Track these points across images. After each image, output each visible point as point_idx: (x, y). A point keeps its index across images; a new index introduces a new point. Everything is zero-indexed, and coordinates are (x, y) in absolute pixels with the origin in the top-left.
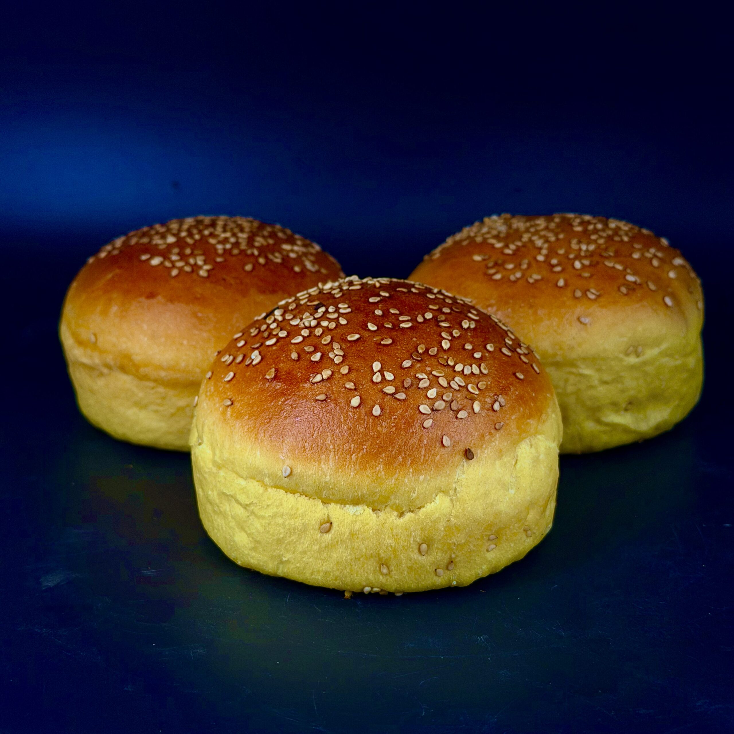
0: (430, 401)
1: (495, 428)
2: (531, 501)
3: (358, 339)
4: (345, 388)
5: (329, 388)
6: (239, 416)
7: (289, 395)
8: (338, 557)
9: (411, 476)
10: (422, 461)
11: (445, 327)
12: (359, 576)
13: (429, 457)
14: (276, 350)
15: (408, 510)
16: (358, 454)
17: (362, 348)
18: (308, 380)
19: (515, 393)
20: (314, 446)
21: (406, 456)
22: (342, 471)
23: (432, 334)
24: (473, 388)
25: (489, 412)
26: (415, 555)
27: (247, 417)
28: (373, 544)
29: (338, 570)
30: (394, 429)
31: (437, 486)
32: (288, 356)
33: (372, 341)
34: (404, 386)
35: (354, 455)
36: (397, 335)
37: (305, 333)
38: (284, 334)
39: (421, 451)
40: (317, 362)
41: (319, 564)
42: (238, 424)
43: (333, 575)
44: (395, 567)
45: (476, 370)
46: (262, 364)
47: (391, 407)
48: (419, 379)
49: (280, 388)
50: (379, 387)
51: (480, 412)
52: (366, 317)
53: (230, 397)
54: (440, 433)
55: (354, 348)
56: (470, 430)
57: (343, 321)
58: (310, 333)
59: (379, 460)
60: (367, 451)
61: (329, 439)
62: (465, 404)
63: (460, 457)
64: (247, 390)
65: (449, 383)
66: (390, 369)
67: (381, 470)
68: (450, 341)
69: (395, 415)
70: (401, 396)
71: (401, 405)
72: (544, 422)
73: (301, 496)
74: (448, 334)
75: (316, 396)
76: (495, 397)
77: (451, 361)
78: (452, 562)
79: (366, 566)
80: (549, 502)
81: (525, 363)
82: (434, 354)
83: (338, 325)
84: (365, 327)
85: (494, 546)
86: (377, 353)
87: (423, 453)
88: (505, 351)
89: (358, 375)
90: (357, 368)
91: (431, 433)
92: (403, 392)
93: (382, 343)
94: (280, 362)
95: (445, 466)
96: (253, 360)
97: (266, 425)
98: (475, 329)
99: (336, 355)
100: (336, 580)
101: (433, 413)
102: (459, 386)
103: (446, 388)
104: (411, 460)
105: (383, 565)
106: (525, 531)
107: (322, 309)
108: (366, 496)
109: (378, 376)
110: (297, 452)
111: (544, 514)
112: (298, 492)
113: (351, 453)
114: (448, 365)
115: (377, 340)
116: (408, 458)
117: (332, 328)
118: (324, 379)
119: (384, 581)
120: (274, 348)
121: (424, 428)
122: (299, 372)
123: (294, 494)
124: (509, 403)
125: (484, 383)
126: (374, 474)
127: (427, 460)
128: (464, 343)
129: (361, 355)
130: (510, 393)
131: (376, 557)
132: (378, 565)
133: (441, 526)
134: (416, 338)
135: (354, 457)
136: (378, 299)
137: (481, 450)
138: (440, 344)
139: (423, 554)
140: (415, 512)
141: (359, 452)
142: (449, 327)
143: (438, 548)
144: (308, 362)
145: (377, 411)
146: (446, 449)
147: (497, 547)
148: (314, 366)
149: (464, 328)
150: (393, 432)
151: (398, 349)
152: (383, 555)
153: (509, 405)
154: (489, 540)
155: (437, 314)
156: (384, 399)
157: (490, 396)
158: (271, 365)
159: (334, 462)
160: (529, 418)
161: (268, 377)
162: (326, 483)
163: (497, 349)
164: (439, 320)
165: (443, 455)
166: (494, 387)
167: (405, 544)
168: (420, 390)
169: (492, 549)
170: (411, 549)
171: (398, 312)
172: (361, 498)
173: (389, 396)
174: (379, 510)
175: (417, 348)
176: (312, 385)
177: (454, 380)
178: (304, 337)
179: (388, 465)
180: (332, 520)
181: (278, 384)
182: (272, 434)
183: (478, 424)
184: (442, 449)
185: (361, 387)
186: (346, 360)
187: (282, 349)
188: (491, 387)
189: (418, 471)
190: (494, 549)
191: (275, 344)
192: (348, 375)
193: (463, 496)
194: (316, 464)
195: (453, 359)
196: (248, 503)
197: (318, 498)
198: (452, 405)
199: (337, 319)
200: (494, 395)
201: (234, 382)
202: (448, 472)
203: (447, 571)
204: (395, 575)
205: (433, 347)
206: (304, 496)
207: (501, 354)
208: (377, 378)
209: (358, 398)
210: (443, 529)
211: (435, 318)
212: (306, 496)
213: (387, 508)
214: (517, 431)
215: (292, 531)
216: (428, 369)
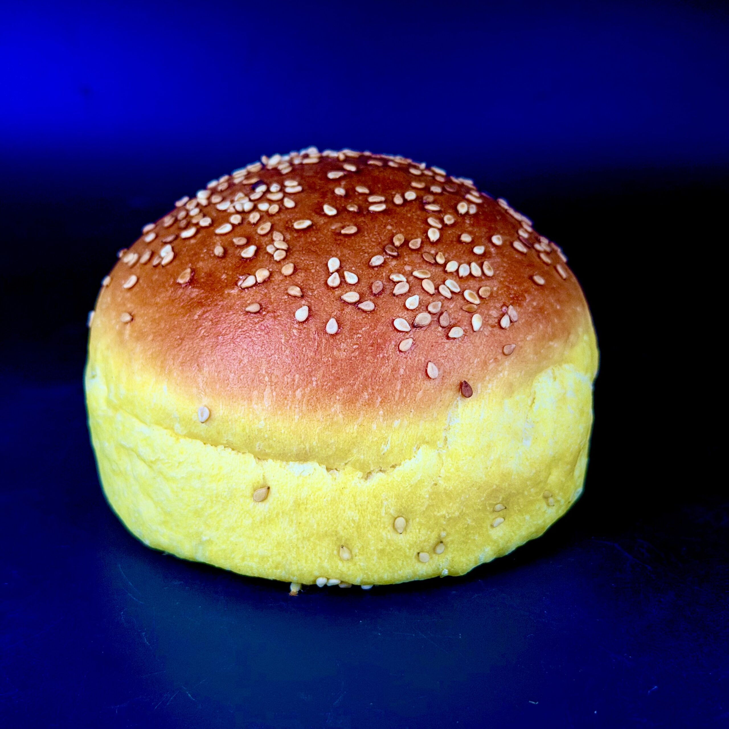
0: (410, 312)
1: (504, 353)
2: (554, 457)
3: (309, 228)
4: (289, 295)
5: (265, 295)
6: (140, 336)
7: (209, 305)
8: (279, 536)
9: (381, 420)
10: (397, 399)
11: (434, 211)
12: (309, 562)
13: (407, 393)
14: (196, 244)
15: (377, 470)
16: (304, 389)
17: (314, 239)
18: (236, 285)
19: (533, 305)
20: (242, 377)
21: (374, 391)
22: (283, 414)
23: (414, 220)
24: (471, 295)
25: (494, 329)
26: (388, 534)
27: (150, 338)
28: (328, 517)
29: (279, 554)
30: (357, 353)
31: (419, 435)
32: (210, 251)
33: (328, 230)
34: (372, 291)
35: (299, 390)
36: (364, 222)
37: (236, 219)
38: (207, 221)
39: (395, 385)
40: (250, 259)
41: (253, 545)
42: (139, 348)
43: (273, 562)
44: (360, 550)
45: (476, 270)
46: (174, 263)
47: (353, 322)
48: (394, 282)
49: (197, 295)
50: (336, 293)
51: (482, 329)
52: (321, 198)
53: (130, 310)
54: (423, 359)
55: (302, 239)
56: (466, 355)
57: (289, 203)
58: (243, 220)
59: (335, 397)
60: (317, 385)
61: (264, 367)
62: (460, 317)
63: (452, 393)
64: (153, 300)
65: (437, 288)
66: (353, 269)
67: (338, 412)
68: (440, 230)
69: (359, 333)
70: (368, 306)
71: (368, 319)
72: (573, 346)
73: (226, 448)
74: (437, 221)
75: (246, 307)
76: (504, 308)
77: (441, 257)
78: (442, 542)
79: (318, 548)
80: (579, 458)
81: (547, 264)
82: (417, 248)
83: (282, 209)
84: (320, 211)
85: (502, 519)
86: (335, 246)
87: (398, 388)
88: (518, 245)
89: (307, 276)
90: (306, 266)
91: (410, 358)
92: (371, 300)
93: (343, 232)
94: (198, 260)
95: (431, 407)
96: (162, 258)
97: (176, 348)
98: (475, 215)
99: (277, 249)
100: (277, 568)
101: (414, 330)
102: (452, 292)
103: (434, 294)
104: (381, 397)
105: (342, 547)
106: (546, 498)
107: (262, 188)
108: (317, 450)
109: (335, 278)
110: (218, 386)
111: (571, 474)
112: (222, 444)
113: (295, 387)
114: (436, 263)
115: (336, 229)
116: (376, 394)
117: (273, 213)
118: (259, 282)
119: (345, 569)
120: (193, 241)
121: (400, 351)
122: (224, 273)
123: (216, 446)
124: (523, 317)
125: (488, 288)
126: (328, 417)
127: (404, 398)
128: (460, 233)
129: (313, 249)
130: (525, 304)
131: (332, 535)
132: (336, 548)
133: (425, 492)
134: (392, 225)
135: (298, 393)
136: (340, 174)
137: (483, 384)
138: (425, 235)
139: (400, 531)
140: (388, 471)
141: (306, 386)
142: (439, 212)
143: (420, 524)
144: (237, 260)
145: (332, 327)
146: (432, 381)
147: (506, 520)
148: (246, 265)
149: (461, 214)
150: (356, 357)
151: (365, 241)
152: (342, 533)
153: (523, 320)
154: (494, 511)
155: (422, 193)
156: (343, 310)
157: (495, 307)
158: (187, 264)
159: (270, 400)
160: (551, 340)
161: (180, 281)
162: (260, 430)
163: (508, 243)
164: (424, 201)
165: (428, 390)
166: (502, 294)
167: (374, 517)
168: (395, 298)
169: (499, 524)
170: (382, 525)
171: (366, 191)
172: (310, 451)
173: (350, 306)
174: (336, 469)
175: (392, 240)
176: (242, 292)
177: (444, 284)
178: (234, 226)
179: (347, 404)
180: (270, 484)
181: (195, 290)
182: (183, 361)
183: (479, 347)
184: (425, 382)
185: (311, 294)
186: (291, 255)
187: (203, 243)
188: (498, 296)
189: (391, 413)
190: (502, 525)
191: (194, 236)
192: (292, 276)
193: (456, 449)
194: (246, 403)
195: (444, 255)
196: (154, 459)
197: (249, 452)
198: (441, 318)
199: (281, 201)
200: (502, 307)
201: (136, 289)
202: (435, 415)
203: (434, 555)
204: (361, 561)
205: (416, 238)
206: (231, 449)
207: (512, 250)
208: (334, 281)
209: (306, 308)
210: (427, 496)
211: (419, 198)
212: (233, 449)
213: (347, 466)
214: (535, 358)
215: (214, 499)
216: (408, 268)
